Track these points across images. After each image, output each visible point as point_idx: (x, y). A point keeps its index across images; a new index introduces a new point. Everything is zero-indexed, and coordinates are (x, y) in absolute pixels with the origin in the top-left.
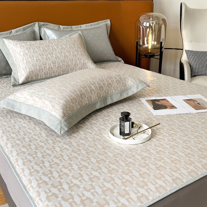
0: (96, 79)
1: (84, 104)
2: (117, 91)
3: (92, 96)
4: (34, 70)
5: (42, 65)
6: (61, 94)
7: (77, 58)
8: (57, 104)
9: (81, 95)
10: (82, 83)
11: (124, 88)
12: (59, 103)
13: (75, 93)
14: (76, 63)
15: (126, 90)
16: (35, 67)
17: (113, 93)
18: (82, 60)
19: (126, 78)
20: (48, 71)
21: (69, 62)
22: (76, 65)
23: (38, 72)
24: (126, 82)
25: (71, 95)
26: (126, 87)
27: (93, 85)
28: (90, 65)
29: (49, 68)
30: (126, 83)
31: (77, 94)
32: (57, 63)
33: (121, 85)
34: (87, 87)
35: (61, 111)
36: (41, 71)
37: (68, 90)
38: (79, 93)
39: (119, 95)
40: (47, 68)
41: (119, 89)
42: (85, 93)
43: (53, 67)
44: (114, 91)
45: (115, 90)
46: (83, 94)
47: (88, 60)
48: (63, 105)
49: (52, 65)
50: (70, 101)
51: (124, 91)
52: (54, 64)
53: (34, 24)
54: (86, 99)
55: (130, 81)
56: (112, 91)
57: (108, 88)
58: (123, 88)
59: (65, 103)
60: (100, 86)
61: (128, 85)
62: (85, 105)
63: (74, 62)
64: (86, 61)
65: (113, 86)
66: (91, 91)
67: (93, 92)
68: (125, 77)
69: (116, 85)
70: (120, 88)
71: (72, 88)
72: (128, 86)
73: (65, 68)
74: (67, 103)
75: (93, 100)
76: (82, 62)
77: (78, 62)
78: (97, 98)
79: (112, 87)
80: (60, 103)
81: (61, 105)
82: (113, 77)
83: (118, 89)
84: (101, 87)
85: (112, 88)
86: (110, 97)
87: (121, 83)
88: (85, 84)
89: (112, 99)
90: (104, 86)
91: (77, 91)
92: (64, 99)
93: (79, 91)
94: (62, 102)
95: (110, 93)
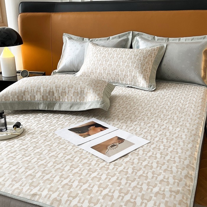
1: (24, 100)
3: (36, 96)
4: (86, 72)
5: (94, 69)
7: (129, 69)
9: (25, 91)
14: (126, 74)
15: (81, 104)
16: (88, 70)
18: (134, 72)
20: (98, 75)
21: (120, 71)
22: (126, 76)
23: (90, 75)
26: (82, 101)
28: (141, 79)
29: (99, 73)
30: (86, 97)
32: (107, 70)
33: (78, 97)
36: (92, 74)
38: (23, 89)
39: (69, 105)
40: (98, 73)
41: (73, 101)
43: (103, 73)
44: (66, 101)
45: (68, 100)
47: (140, 74)
49: (102, 71)
51: (77, 104)
52: (105, 71)
53: (129, 33)
54: (29, 96)
55: (90, 97)
56: (65, 100)
57: (60, 95)
60: (51, 91)
62: (26, 100)
63: (124, 73)
64: (138, 74)
67: (39, 93)
68: (89, 91)
69: (72, 95)
72: (85, 101)
73: (115, 76)
75: (36, 100)
76: (133, 74)
77: (128, 74)
78: (42, 100)
79: (66, 96)
82: (74, 88)
86: (59, 104)
87: (80, 96)
89: (60, 106)
95: (61, 100)
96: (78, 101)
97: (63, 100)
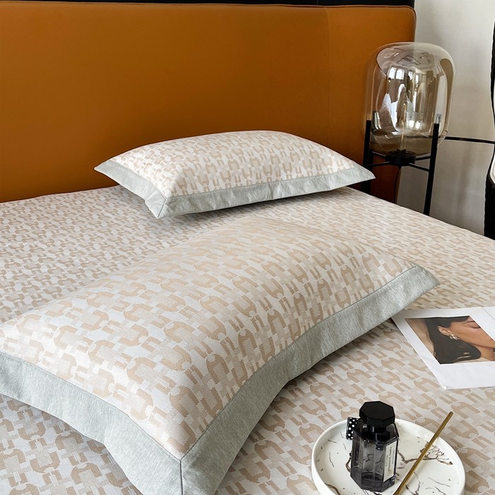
0: (283, 270)
2: (346, 305)
3: (275, 338)
6: (172, 345)
8: (159, 387)
9: (241, 340)
10: (241, 293)
11: (367, 294)
12: (166, 385)
13: (222, 336)
15: (374, 299)
17: (335, 313)
19: (368, 259)
24: (369, 271)
25: (206, 346)
26: (371, 290)
27: (274, 295)
30: (371, 275)
31: (228, 340)
33: (357, 283)
34: (257, 305)
35: (179, 419)
37: (195, 325)
38: (232, 334)
39: (355, 318)
41: (353, 300)
42: (253, 331)
44: (337, 308)
45: (341, 304)
46: (246, 338)
48: (182, 395)
50: (204, 371)
51: (367, 304)
54: (257, 351)
55: (381, 269)
56: (333, 308)
57: (319, 300)
58: (364, 293)
59: (190, 385)
60: (298, 297)
61: (379, 281)
65: (334, 290)
66: (270, 318)
67: (277, 322)
68: (366, 255)
69: (343, 285)
70: (355, 295)
71: (208, 315)
72: (376, 284)
74: (195, 382)
78: (290, 341)
79: (331, 294)
80: (172, 384)
81: (175, 392)
82: (332, 261)
83: (348, 300)
84: (300, 300)
85: (333, 298)
86: (327, 329)
87: (357, 277)
88: (250, 296)
89: (334, 336)
90: (309, 295)
91: (227, 325)
92: (186, 366)
93: (233, 325)
94: (179, 378)
95: (325, 315)
96: (363, 295)
97: (329, 311)
